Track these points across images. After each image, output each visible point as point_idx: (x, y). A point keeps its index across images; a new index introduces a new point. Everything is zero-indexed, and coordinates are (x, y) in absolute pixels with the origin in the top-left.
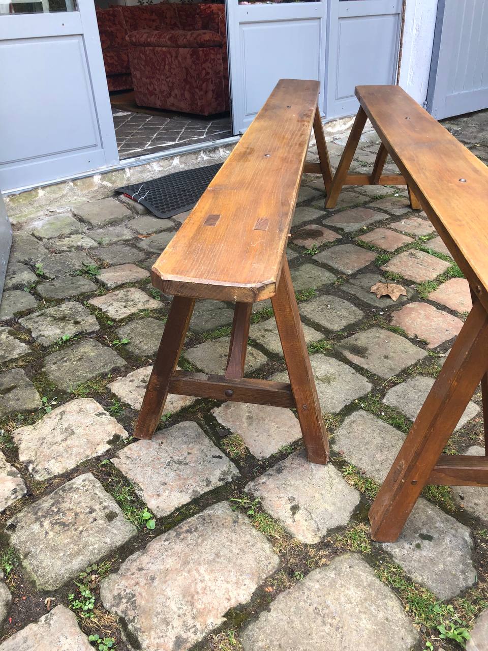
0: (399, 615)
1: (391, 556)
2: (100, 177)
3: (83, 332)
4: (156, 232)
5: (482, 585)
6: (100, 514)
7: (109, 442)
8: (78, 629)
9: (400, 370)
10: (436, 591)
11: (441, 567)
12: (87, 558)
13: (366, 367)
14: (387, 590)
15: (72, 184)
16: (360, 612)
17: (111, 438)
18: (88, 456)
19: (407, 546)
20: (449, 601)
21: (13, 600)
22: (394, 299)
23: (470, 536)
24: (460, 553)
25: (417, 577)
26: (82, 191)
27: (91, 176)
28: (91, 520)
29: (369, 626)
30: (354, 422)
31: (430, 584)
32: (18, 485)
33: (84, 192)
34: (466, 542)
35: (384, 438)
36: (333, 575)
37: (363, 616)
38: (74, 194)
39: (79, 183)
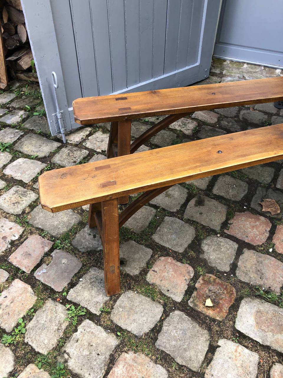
0: (62, 231)
1: (84, 228)
2: (280, 71)
3: (154, 123)
4: (260, 111)
5: (80, 254)
6: (75, 160)
7: (102, 151)
8: (41, 169)
9: (194, 220)
10: (74, 240)
11: (83, 241)
12: (60, 163)
13: (188, 207)
14: (70, 228)
15: (263, 68)
16: (59, 221)
17: (104, 150)
18: (94, 149)
19: (89, 231)
20: (71, 245)
21: (47, 157)
22: (263, 210)
23: (101, 250)
24: (91, 246)
25: (77, 235)
26: (266, 73)
27: (276, 69)
28: (72, 159)
29: (55, 224)
30: (147, 209)
31: (76, 239)
32: (79, 141)
33: (267, 75)
34: (97, 248)
35: (140, 218)
36: (70, 214)
37: (58, 222)
38: (262, 74)
39: (267, 69)
